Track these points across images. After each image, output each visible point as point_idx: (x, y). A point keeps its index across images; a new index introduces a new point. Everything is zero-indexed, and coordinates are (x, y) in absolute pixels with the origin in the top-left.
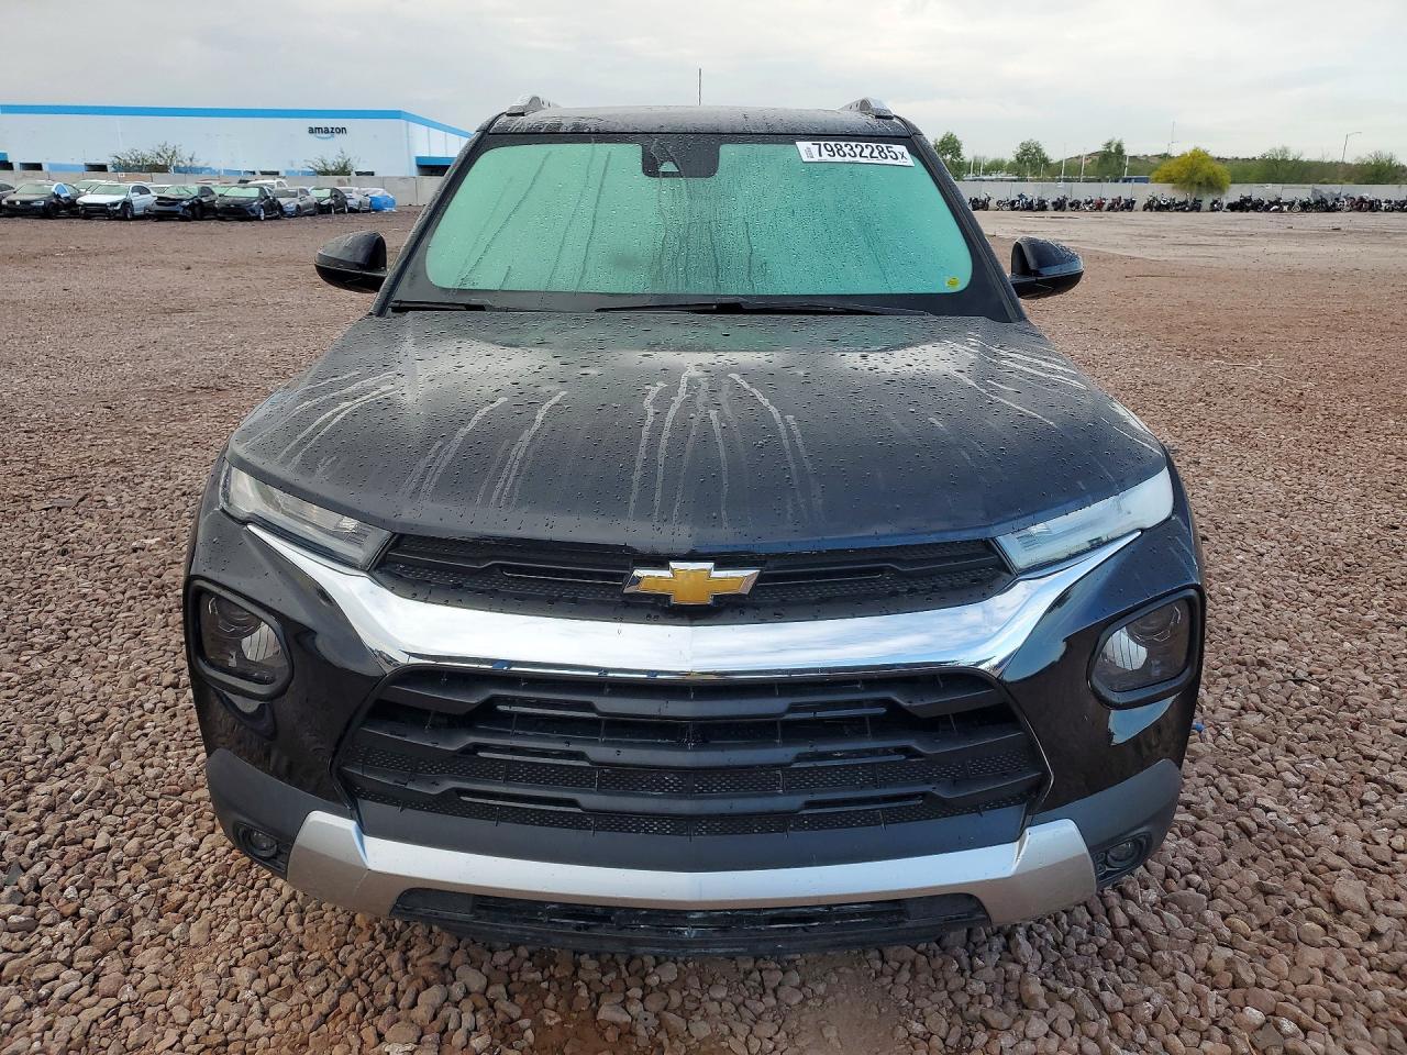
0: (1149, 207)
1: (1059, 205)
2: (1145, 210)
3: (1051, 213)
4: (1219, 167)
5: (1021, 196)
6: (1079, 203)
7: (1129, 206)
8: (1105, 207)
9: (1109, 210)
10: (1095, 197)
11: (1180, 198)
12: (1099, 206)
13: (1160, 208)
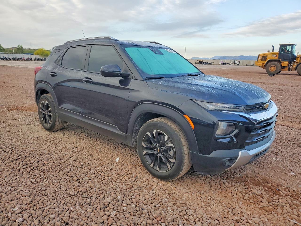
0: (35, 60)
1: (14, 59)
2: (34, 60)
3: (12, 61)
4: (48, 52)
5: (4, 57)
6: (19, 59)
7: (31, 59)
8: (25, 60)
9: (26, 60)
10: (23, 58)
11: (41, 58)
12: (24, 59)
13: (38, 60)
